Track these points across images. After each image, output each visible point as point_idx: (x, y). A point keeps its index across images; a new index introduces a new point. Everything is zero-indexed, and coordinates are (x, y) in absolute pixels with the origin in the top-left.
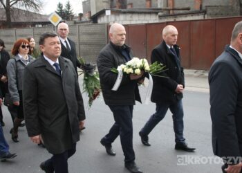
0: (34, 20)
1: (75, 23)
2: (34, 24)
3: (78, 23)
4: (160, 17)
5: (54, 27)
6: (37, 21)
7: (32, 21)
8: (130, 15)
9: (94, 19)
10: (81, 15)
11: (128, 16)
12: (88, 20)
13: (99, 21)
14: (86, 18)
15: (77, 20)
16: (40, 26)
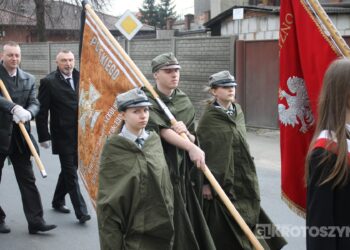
1: (177, 34)
3: (182, 35)
5: (126, 41)
9: (215, 26)
10: (190, 18)
12: (203, 28)
13: (224, 32)
14: (200, 23)
15: (181, 28)
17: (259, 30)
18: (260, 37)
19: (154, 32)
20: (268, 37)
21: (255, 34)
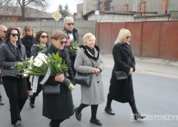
0: (41, 17)
2: (41, 19)
4: (134, 18)
6: (43, 17)
7: (40, 17)
8: (112, 15)
9: (86, 17)
10: (75, 14)
11: (111, 16)
12: (82, 18)
13: (89, 19)
14: (79, 16)
16: (45, 21)
17: (101, 19)
18: (102, 21)
19: (63, 19)
20: (105, 21)
21: (100, 20)
